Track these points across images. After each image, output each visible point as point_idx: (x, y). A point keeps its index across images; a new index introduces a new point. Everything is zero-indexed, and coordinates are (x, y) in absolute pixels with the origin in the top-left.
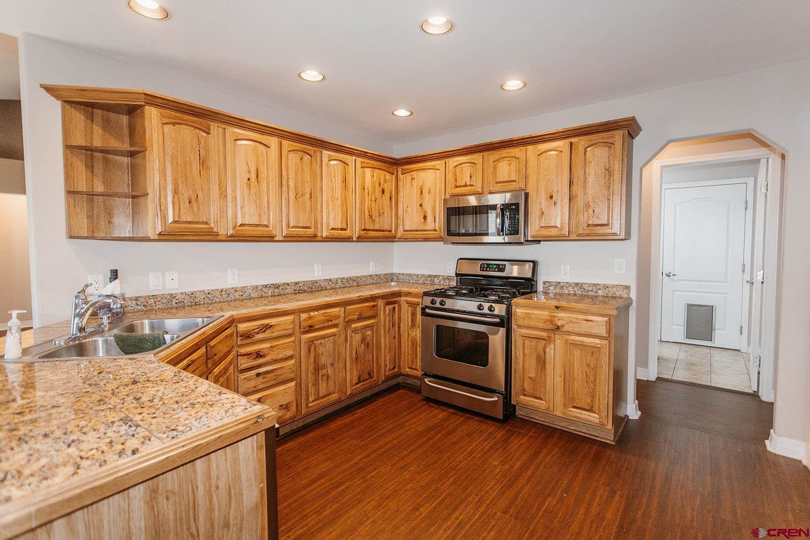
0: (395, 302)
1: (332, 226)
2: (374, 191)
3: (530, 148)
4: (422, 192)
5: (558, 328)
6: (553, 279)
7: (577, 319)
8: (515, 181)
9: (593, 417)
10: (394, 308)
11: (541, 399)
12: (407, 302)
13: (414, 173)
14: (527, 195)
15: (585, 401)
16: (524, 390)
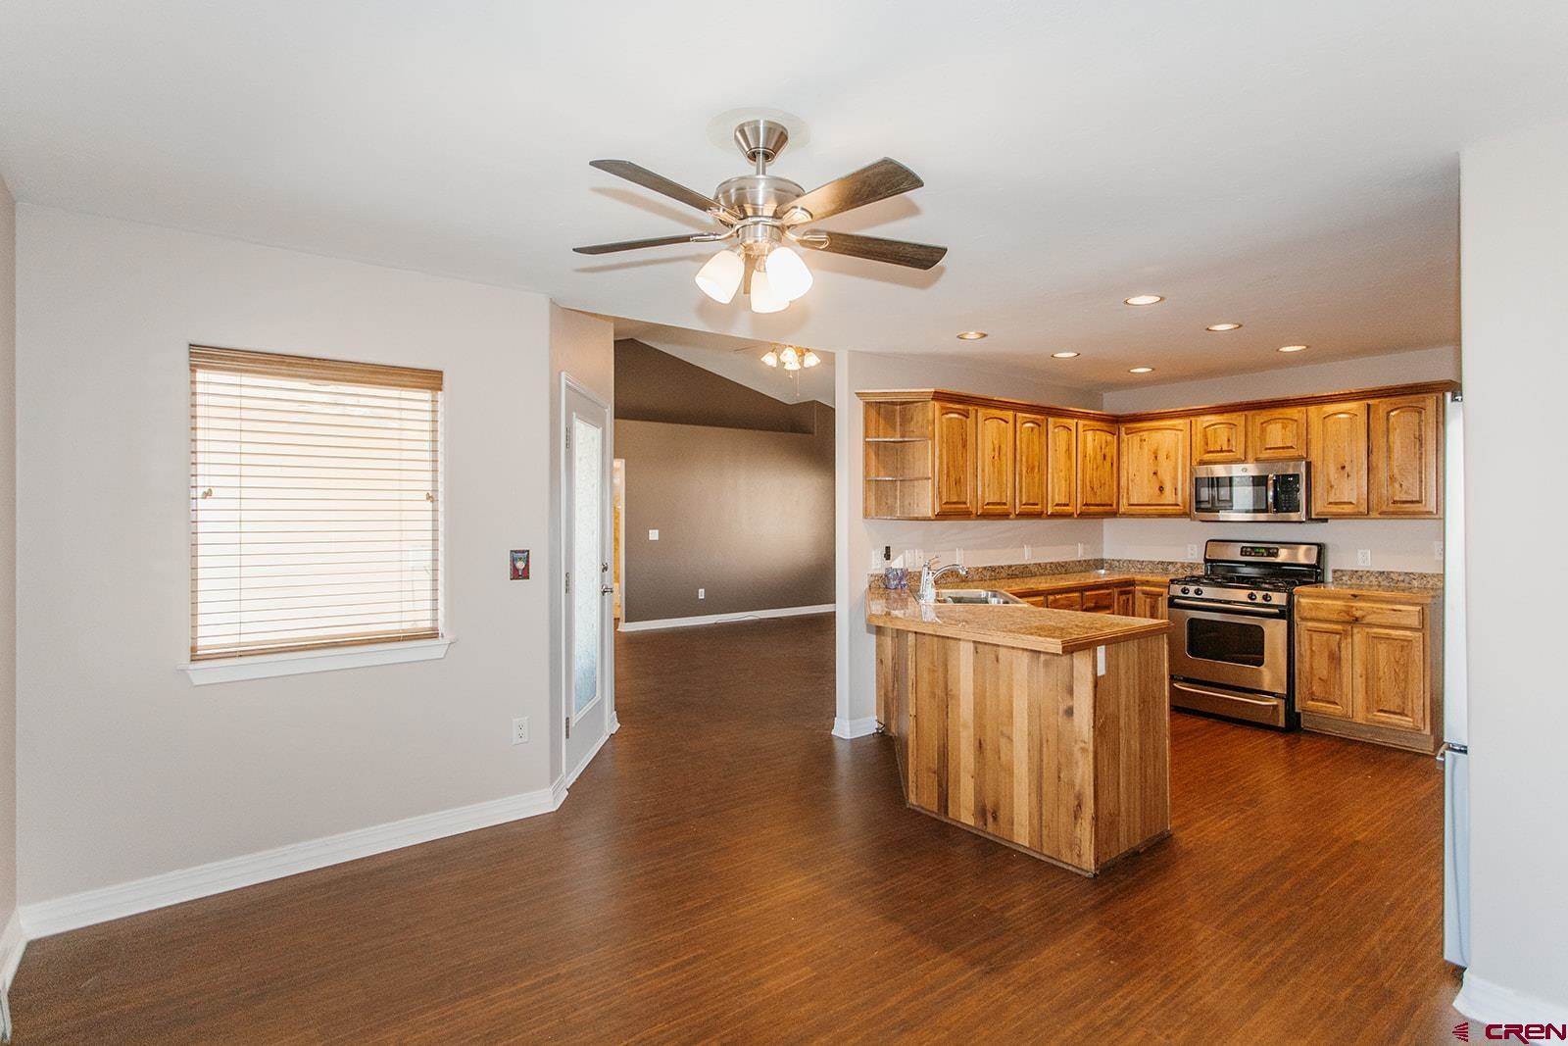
0: (1129, 592)
1: (1057, 502)
2: (1095, 458)
3: (1312, 409)
4: (1156, 457)
5: (1357, 619)
6: (1347, 566)
7: (1382, 609)
8: (1292, 447)
9: (1406, 722)
10: (1128, 599)
11: (1337, 704)
12: (1145, 593)
13: (1145, 435)
14: (1309, 465)
15: (1394, 703)
16: (1312, 693)
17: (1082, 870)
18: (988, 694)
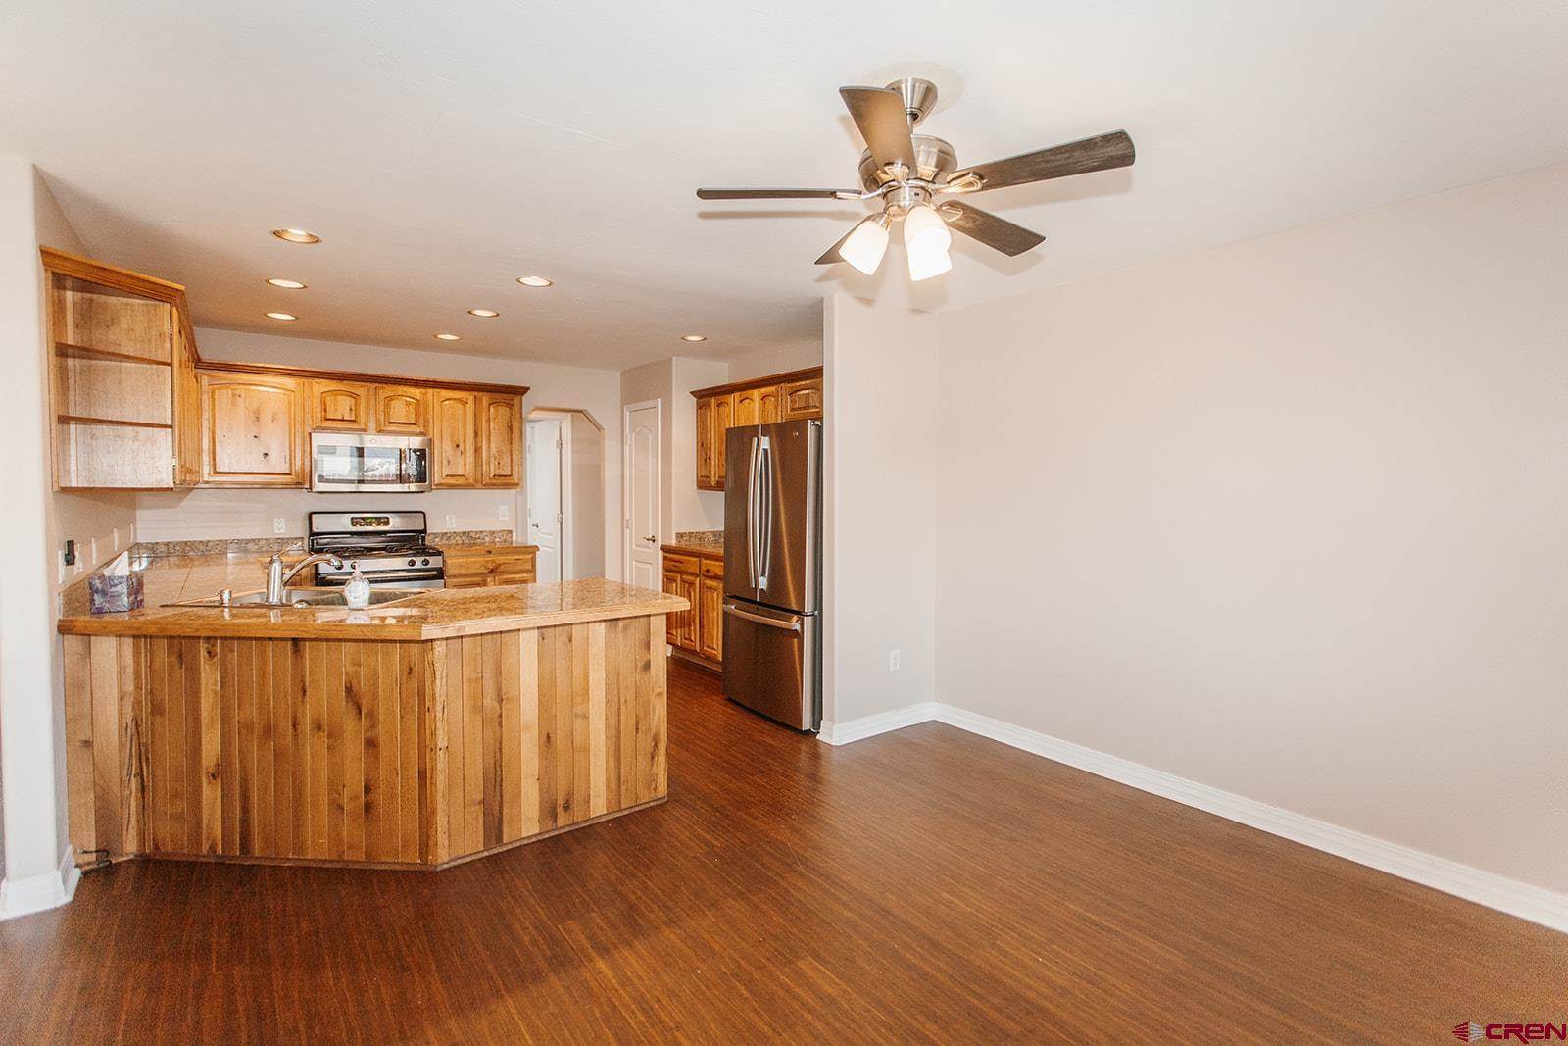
5: (492, 571)
8: (414, 424)
13: (240, 390)
17: (659, 799)
18: (558, 680)
